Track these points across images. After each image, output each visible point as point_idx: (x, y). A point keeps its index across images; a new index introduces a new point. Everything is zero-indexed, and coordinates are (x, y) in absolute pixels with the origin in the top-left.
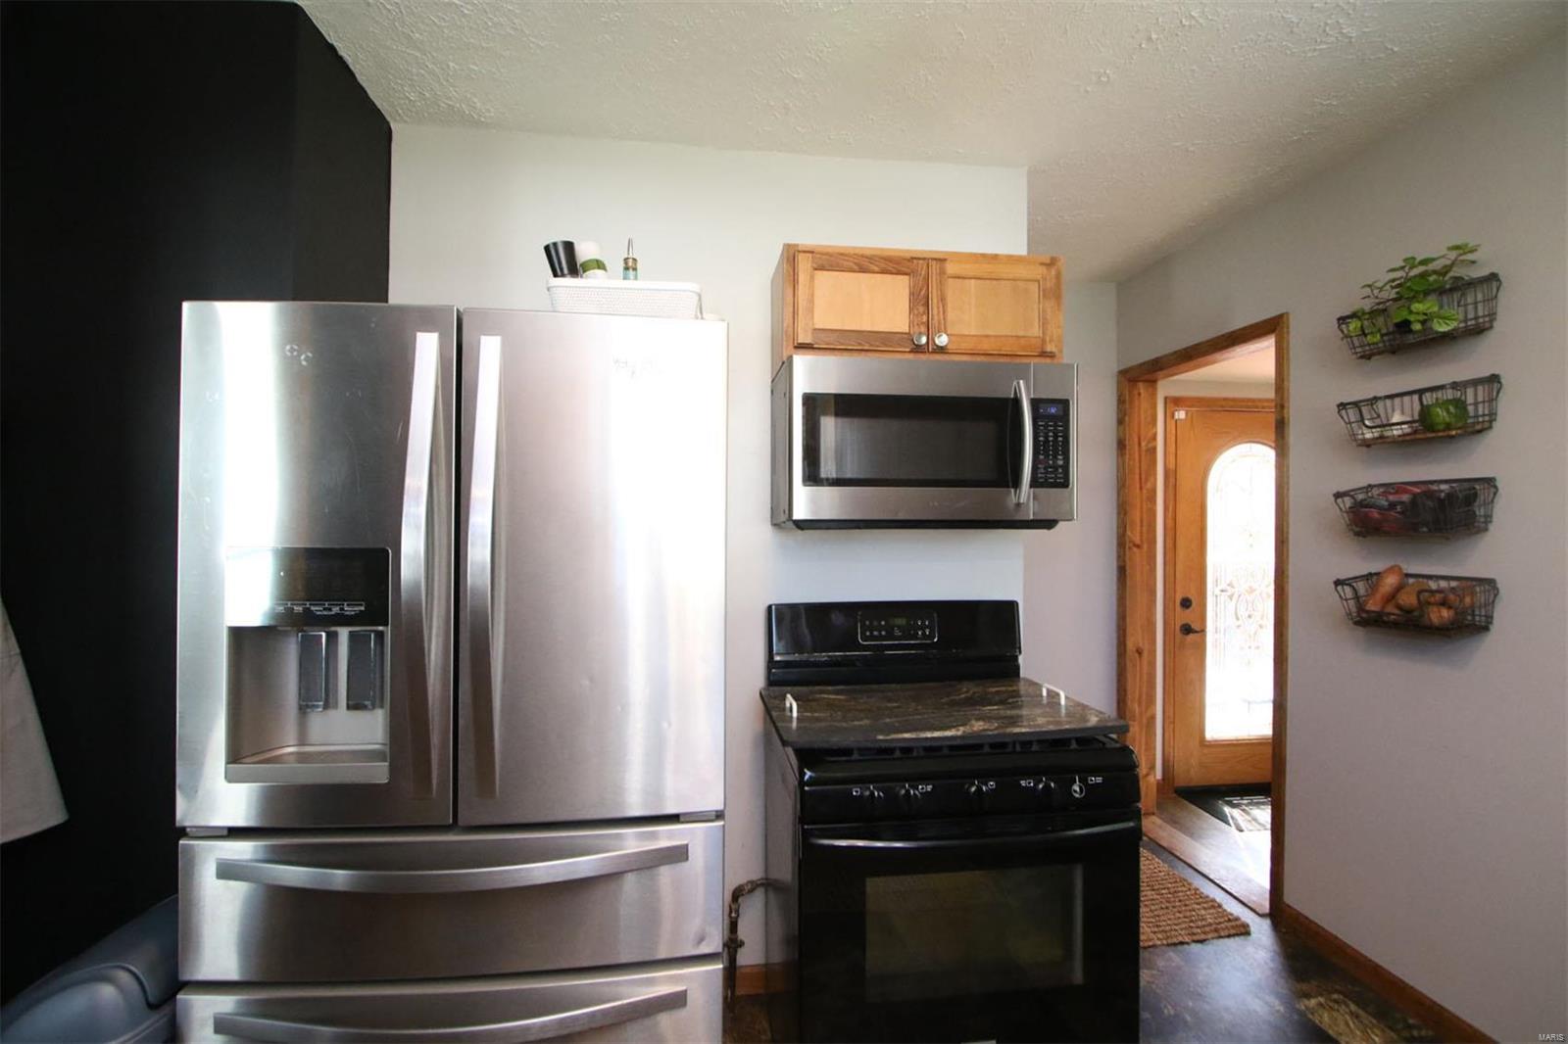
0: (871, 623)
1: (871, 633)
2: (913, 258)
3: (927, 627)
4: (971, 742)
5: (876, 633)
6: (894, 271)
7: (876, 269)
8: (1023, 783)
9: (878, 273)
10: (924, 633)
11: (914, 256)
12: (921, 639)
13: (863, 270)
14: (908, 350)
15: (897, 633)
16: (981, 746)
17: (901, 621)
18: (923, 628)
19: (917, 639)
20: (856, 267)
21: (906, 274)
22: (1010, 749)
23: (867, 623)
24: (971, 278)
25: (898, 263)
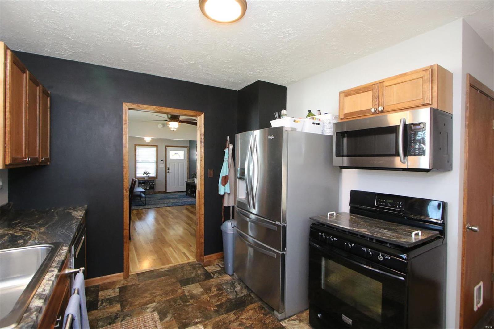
0: (380, 200)
1: (380, 203)
2: (373, 85)
3: (401, 205)
4: (352, 232)
5: (381, 203)
6: (367, 91)
7: (361, 92)
8: (362, 248)
9: (362, 93)
10: (399, 207)
11: (373, 84)
12: (398, 208)
13: (357, 93)
14: (371, 114)
15: (389, 204)
16: (357, 235)
17: (391, 201)
18: (399, 205)
19: (396, 208)
20: (355, 93)
21: (370, 90)
22: (366, 239)
23: (379, 200)
24: (394, 85)
25: (368, 88)
